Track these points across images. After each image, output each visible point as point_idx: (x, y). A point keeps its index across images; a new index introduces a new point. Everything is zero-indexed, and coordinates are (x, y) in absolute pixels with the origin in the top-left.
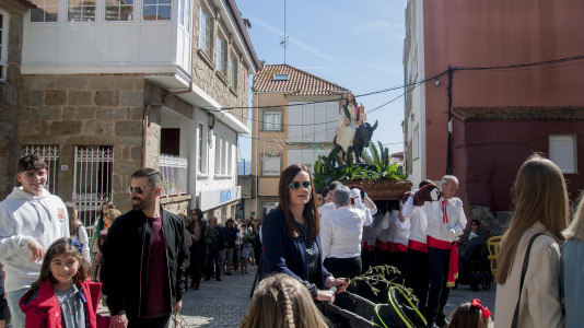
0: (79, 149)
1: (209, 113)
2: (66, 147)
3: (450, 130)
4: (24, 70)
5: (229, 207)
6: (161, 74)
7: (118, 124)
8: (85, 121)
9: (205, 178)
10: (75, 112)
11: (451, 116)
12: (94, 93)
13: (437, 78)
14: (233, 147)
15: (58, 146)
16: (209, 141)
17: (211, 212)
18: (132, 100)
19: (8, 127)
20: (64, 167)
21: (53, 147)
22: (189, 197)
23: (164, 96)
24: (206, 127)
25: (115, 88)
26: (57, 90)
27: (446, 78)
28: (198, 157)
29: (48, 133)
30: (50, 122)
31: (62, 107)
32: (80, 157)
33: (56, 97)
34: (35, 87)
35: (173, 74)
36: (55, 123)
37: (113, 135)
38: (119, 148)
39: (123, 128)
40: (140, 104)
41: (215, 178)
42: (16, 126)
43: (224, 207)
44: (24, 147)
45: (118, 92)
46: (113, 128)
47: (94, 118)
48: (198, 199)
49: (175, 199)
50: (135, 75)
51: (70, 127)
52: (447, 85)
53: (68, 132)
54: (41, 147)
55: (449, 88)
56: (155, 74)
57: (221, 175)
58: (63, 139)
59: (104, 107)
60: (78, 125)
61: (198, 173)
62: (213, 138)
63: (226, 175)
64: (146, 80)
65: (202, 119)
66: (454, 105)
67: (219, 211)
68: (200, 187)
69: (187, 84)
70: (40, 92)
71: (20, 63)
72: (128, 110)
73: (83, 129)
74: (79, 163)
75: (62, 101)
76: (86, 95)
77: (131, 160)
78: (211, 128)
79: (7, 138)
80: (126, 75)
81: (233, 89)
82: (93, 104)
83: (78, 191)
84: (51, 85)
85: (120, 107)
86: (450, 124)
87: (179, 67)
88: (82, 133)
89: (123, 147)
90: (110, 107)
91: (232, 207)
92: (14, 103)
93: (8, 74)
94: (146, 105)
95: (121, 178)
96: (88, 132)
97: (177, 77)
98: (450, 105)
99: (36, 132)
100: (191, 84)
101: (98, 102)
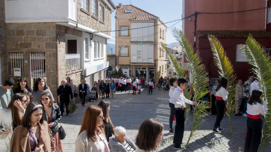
0: (31, 54)
1: (90, 33)
2: (26, 53)
3: (195, 41)
4: (7, 21)
5: (102, 72)
6: (62, 22)
7: (46, 43)
8: (33, 43)
9: (89, 61)
10: (29, 39)
11: (195, 34)
12: (36, 31)
13: (190, 17)
14: (105, 45)
15: (23, 53)
16: (91, 45)
17: (93, 75)
18: (51, 34)
19: (3, 45)
20: (26, 62)
21: (21, 53)
22: (81, 70)
23: (66, 30)
24: (89, 39)
25: (44, 29)
26: (21, 30)
27: (194, 17)
28: (85, 52)
29: (19, 47)
30: (19, 43)
31: (23, 37)
32: (32, 57)
33: (20, 33)
34: (12, 28)
35: (67, 22)
36: (21, 43)
37: (44, 48)
38: (47, 53)
39: (48, 45)
40: (55, 35)
41: (94, 60)
42: (6, 45)
43: (100, 72)
44: (10, 53)
45: (45, 30)
46: (44, 45)
47: (37, 41)
48: (85, 71)
49: (74, 72)
50: (52, 23)
51: (27, 45)
52: (194, 20)
53: (26, 47)
54: (16, 53)
55: (195, 22)
56: (60, 22)
57: (98, 58)
58: (25, 50)
59: (40, 37)
60: (30, 44)
61: (85, 59)
62: (93, 43)
63: (101, 58)
64: (57, 25)
65: (88, 36)
66: (197, 29)
67: (97, 74)
68: (86, 66)
69: (75, 25)
70: (14, 30)
71: (5, 18)
72: (50, 37)
73: (32, 46)
74: (32, 60)
75: (23, 34)
76: (33, 31)
77: (52, 58)
78: (92, 39)
79: (2, 50)
80: (48, 23)
81: (102, 21)
82: (36, 36)
83: (32, 71)
84: (18, 27)
85: (46, 36)
86: (195, 38)
87: (70, 19)
88: (32, 47)
89: (49, 53)
90: (42, 37)
91: (105, 71)
92: (4, 35)
94: (57, 35)
95: (49, 66)
96: (34, 47)
97: (69, 23)
98: (195, 29)
99: (14, 47)
100: (77, 25)
101: (38, 35)
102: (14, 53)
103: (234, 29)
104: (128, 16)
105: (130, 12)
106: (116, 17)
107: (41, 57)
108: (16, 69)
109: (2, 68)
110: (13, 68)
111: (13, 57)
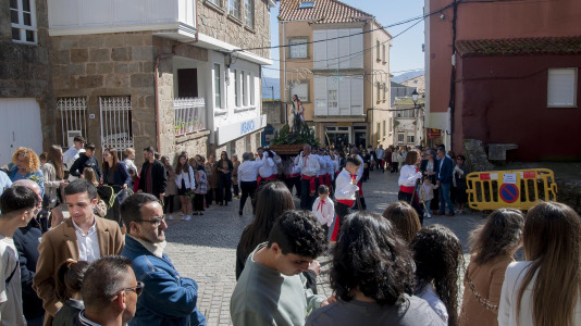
0: (103, 99)
1: (226, 54)
2: (91, 98)
3: (453, 64)
4: (52, 33)
5: (253, 138)
6: (166, 31)
7: (133, 76)
8: (105, 75)
9: (224, 114)
10: (97, 68)
11: (454, 49)
12: (110, 50)
13: (441, 11)
14: (257, 80)
15: (85, 97)
16: (227, 79)
17: (232, 143)
18: (142, 55)
19: (44, 83)
20: (92, 116)
21: (81, 98)
22: (208, 132)
23: (174, 47)
24: (222, 67)
25: (127, 45)
26: (80, 49)
27: (451, 11)
28: (214, 95)
29: (76, 87)
30: (77, 77)
31: (85, 64)
32: (104, 107)
33: (79, 55)
34: (62, 47)
35: (176, 30)
36: (81, 78)
37: (129, 86)
38: (136, 98)
39: (137, 80)
40: (150, 58)
41: (236, 112)
42: (50, 82)
43: (248, 137)
44: (59, 99)
45: (130, 48)
46: (129, 80)
47: (113, 72)
48: (216, 134)
49: (193, 136)
50: (144, 32)
51: (94, 81)
52: (451, 19)
53: (92, 85)
54: (72, 99)
55: (454, 22)
56: (161, 31)
57: (243, 107)
58: (89, 92)
59: (120, 63)
60: (101, 78)
61: (216, 109)
62: (231, 75)
63: (249, 106)
64: (154, 36)
65: (221, 61)
66: (459, 38)
67: (242, 141)
68: (217, 123)
69: (193, 36)
70: (67, 51)
71: (47, 27)
72: (141, 64)
73: (104, 82)
74: (104, 112)
75: (85, 58)
76: (104, 52)
77: (146, 108)
78: (228, 66)
79: (44, 92)
80: (137, 32)
81: (250, 27)
82: (111, 60)
83: (105, 135)
84: (75, 45)
85: (133, 62)
86: (453, 57)
87: (182, 24)
88: (104, 86)
89: (139, 97)
90: (125, 62)
91: (258, 135)
92: (46, 62)
93: (39, 38)
94: (155, 59)
95: (139, 123)
96: (108, 85)
97: (180, 32)
98: (454, 39)
99: (67, 86)
100: (196, 35)
101: (115, 59)
102: (68, 99)
103: (541, 35)
104: (306, 16)
105: (310, 5)
106: (279, 19)
107: (122, 106)
108: (72, 131)
109: (43, 131)
110: (66, 131)
111: (65, 107)
